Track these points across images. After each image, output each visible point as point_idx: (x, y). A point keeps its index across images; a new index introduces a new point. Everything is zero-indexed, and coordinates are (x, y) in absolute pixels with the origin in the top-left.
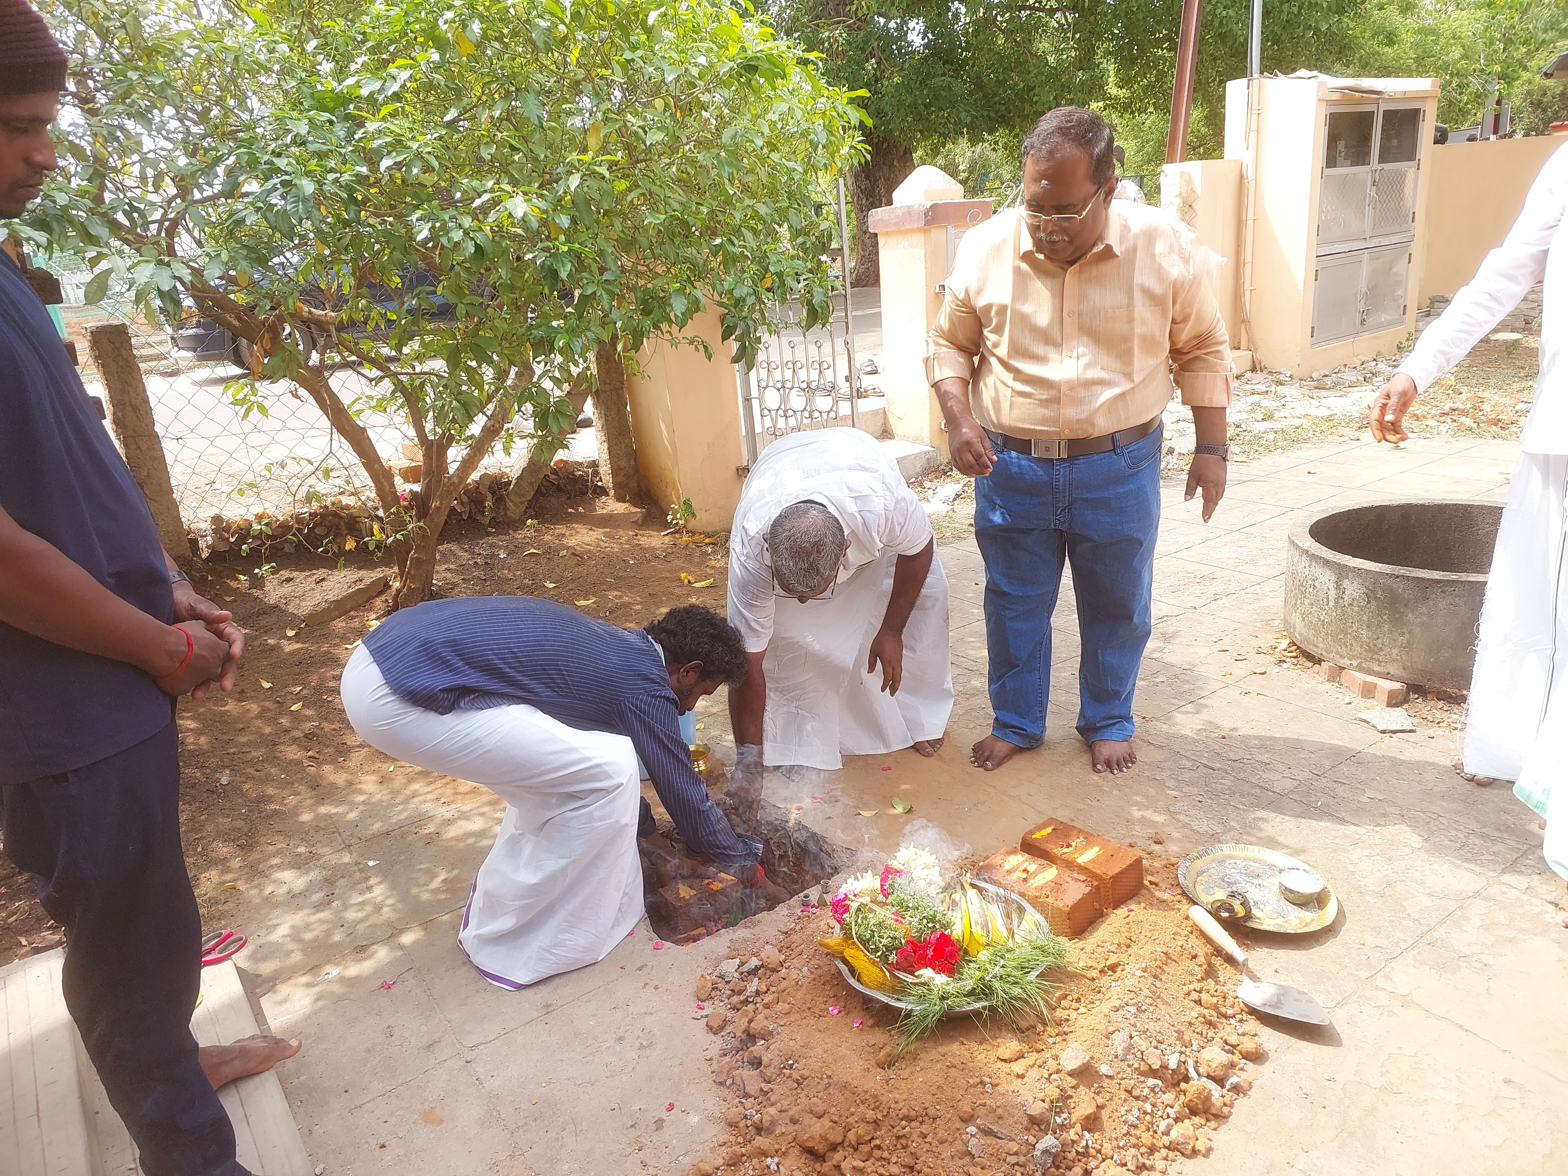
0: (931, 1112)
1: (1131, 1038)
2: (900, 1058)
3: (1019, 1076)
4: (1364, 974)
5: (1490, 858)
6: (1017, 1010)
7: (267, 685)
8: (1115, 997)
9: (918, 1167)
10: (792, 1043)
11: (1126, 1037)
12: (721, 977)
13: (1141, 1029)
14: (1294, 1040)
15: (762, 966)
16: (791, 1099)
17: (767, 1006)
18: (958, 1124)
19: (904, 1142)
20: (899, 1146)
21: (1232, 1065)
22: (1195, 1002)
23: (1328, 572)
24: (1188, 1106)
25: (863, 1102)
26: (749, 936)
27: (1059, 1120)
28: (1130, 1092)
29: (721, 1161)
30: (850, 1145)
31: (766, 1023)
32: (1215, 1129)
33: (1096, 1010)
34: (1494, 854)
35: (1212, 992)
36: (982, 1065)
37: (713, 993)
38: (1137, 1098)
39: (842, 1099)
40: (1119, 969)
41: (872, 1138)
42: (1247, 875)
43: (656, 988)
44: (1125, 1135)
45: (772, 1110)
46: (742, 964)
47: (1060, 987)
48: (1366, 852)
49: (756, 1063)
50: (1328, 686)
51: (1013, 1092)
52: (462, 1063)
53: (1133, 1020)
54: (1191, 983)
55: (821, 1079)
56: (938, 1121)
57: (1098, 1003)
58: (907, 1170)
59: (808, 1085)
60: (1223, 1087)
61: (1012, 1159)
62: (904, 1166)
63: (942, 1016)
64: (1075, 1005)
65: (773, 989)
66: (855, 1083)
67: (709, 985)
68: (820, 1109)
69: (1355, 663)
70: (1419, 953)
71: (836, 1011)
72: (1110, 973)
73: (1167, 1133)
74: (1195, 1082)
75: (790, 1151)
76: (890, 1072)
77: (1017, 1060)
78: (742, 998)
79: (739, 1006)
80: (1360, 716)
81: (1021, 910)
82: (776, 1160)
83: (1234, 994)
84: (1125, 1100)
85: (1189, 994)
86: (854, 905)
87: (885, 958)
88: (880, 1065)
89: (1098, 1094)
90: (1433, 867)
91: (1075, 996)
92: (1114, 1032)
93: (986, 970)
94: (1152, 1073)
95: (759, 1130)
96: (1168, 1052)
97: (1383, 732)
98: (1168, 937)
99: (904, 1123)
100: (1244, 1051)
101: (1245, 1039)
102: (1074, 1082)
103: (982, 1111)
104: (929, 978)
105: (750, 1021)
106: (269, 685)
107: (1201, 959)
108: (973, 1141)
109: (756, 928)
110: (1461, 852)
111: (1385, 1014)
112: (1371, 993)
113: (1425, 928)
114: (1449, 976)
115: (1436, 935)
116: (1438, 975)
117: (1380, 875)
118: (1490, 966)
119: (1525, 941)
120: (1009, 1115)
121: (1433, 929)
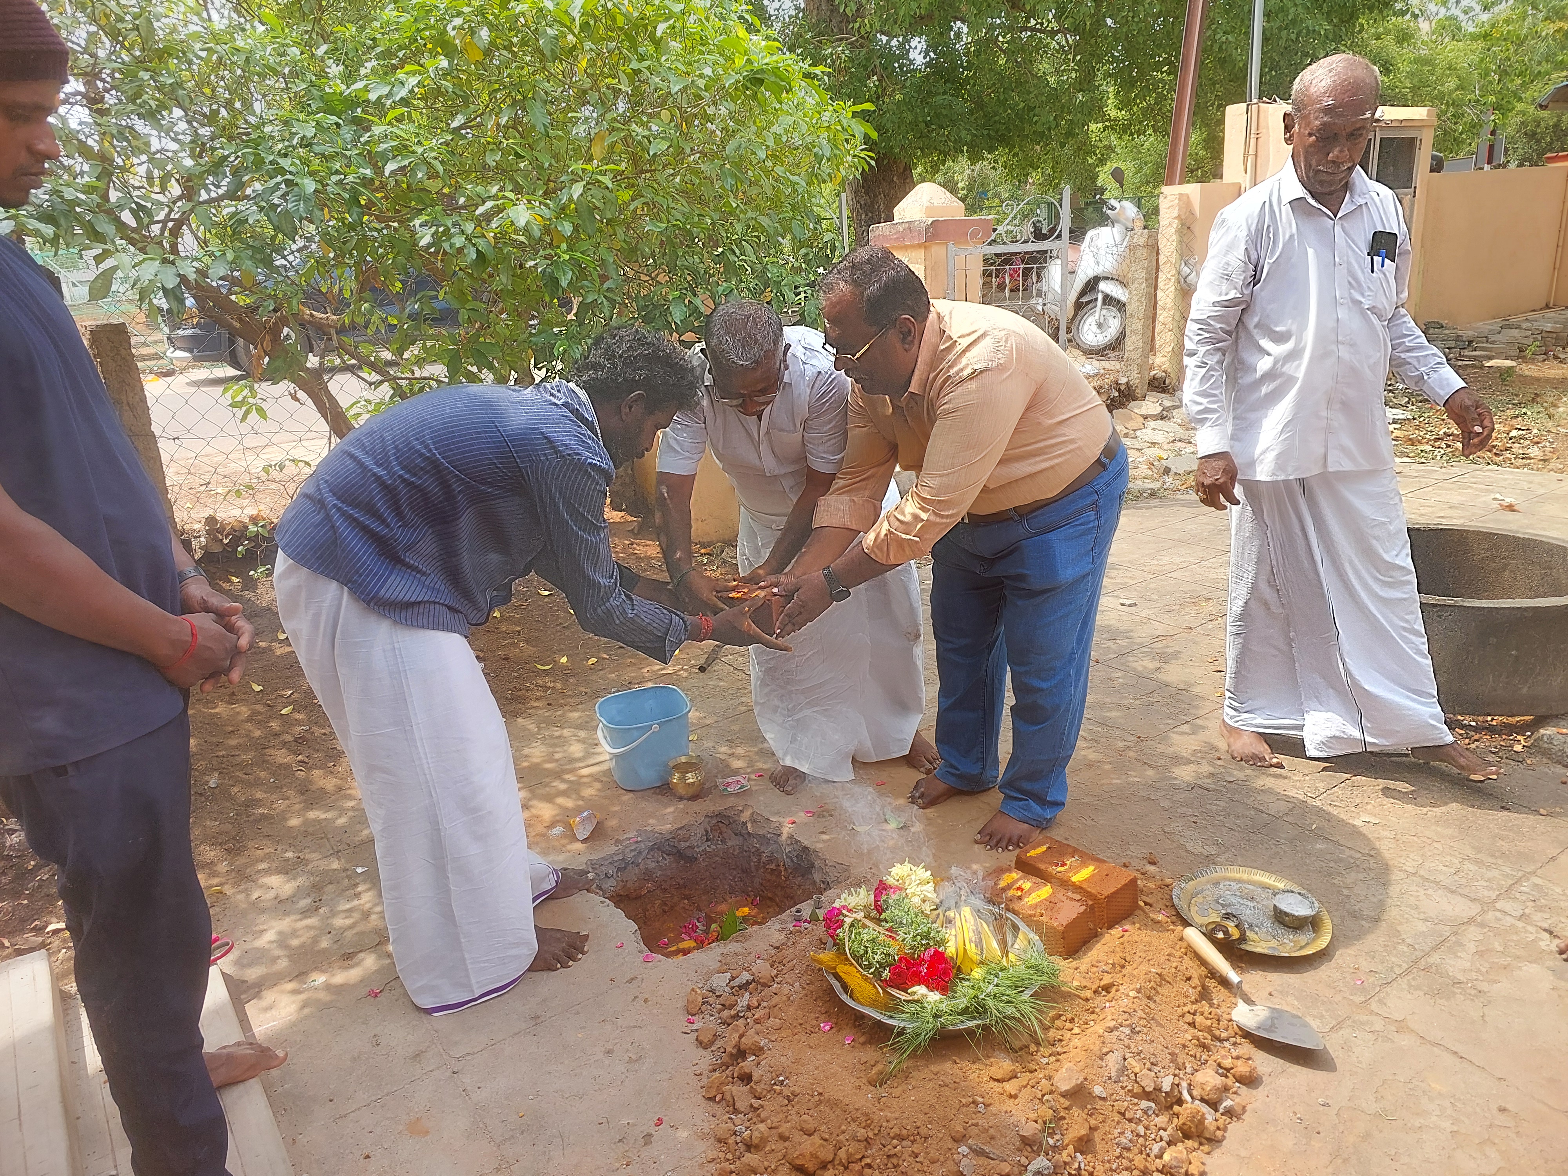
0: (923, 1131)
1: (1125, 1059)
2: (892, 1076)
3: (1011, 1096)
4: (1359, 999)
5: (1485, 884)
6: (1010, 1029)
7: (258, 688)
8: (1109, 1018)
10: (783, 1059)
11: (1120, 1059)
12: (712, 991)
13: (1135, 1050)
14: (1288, 1064)
15: (753, 980)
16: (781, 1116)
17: (757, 1022)
18: (950, 1144)
19: (895, 1161)
20: (890, 1165)
21: (1226, 1089)
22: (1189, 1024)
24: (1181, 1129)
25: (854, 1120)
26: (740, 950)
27: (1051, 1142)
28: (1123, 1114)
30: (841, 1163)
31: (757, 1038)
32: (1208, 1153)
33: (1090, 1030)
34: (1489, 880)
35: (1206, 1014)
36: (974, 1085)
37: (704, 1008)
38: (1130, 1121)
39: (833, 1116)
40: (1113, 990)
41: (863, 1157)
42: (1241, 897)
43: (646, 1001)
44: (1118, 1158)
45: (762, 1127)
46: (733, 978)
47: (1053, 1008)
48: (1361, 876)
49: (746, 1078)
51: (1006, 1112)
52: (448, 1074)
53: (1127, 1042)
54: (1185, 1005)
55: (812, 1096)
56: (930, 1141)
57: (1092, 1023)
59: (798, 1102)
60: (1216, 1110)
63: (935, 1034)
64: (1068, 1025)
65: (764, 1004)
66: (846, 1100)
67: (700, 999)
68: (811, 1126)
70: (1414, 979)
71: (827, 1028)
72: (1104, 993)
73: (1160, 1156)
74: (1189, 1105)
75: (780, 1168)
76: (881, 1090)
77: (1009, 1079)
78: (733, 1012)
79: (729, 1021)
81: (1016, 928)
83: (1228, 1017)
84: (1118, 1122)
85: (1183, 1016)
86: (848, 921)
87: (878, 974)
88: (872, 1083)
89: (1091, 1115)
90: (1428, 892)
91: (1069, 1016)
92: (1108, 1053)
93: (980, 988)
94: (1146, 1095)
95: (749, 1147)
96: (1162, 1074)
98: (1163, 958)
99: (895, 1142)
100: (1237, 1075)
101: (1239, 1063)
102: (1067, 1103)
103: (974, 1131)
104: (923, 995)
105: (741, 1037)
106: (261, 688)
107: (1195, 981)
108: (965, 1161)
109: (748, 943)
110: (1456, 878)
111: (1380, 1039)
112: (1365, 1018)
113: (1419, 954)
114: (1443, 1001)
115: (1431, 960)
116: (1432, 1001)
117: (1375, 900)
118: (1485, 993)
119: (1520, 968)
120: (1002, 1135)
121: (1428, 954)
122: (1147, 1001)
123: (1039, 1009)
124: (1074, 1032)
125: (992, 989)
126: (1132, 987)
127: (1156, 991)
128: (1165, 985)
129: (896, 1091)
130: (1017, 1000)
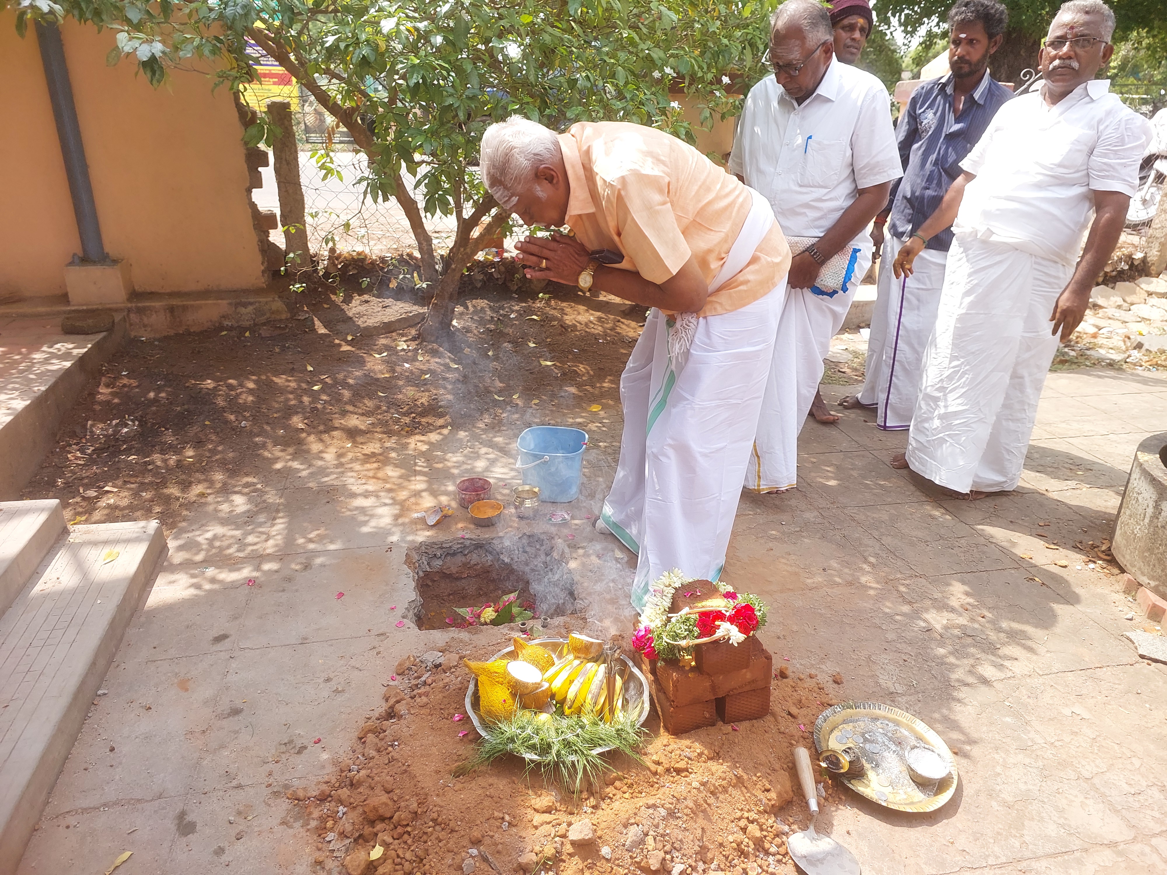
0: (452, 824)
1: (646, 835)
2: (467, 773)
3: (534, 826)
5: (1158, 815)
7: (310, 368)
8: (659, 796)
9: (424, 861)
10: (406, 730)
11: (642, 833)
12: (421, 662)
13: (661, 831)
15: (444, 665)
16: (379, 770)
17: (414, 696)
18: (465, 842)
19: (425, 837)
20: (421, 839)
22: (741, 829)
23: (1152, 490)
25: (416, 795)
26: (467, 639)
29: (314, 794)
30: (393, 822)
37: (407, 672)
39: (408, 786)
40: (684, 774)
41: (408, 825)
42: (890, 739)
43: (378, 653)
45: (363, 773)
48: (1027, 761)
49: (380, 733)
50: (1121, 596)
51: (520, 837)
52: (228, 657)
55: (404, 765)
56: (454, 834)
58: (418, 860)
59: (391, 765)
62: (417, 856)
63: (504, 755)
64: (625, 788)
65: (432, 684)
66: (421, 778)
67: (409, 664)
68: (389, 787)
69: (1153, 583)
71: (457, 719)
72: (674, 774)
75: (358, 808)
76: (451, 780)
77: (543, 812)
78: (415, 682)
79: (413, 687)
80: (1128, 634)
82: (345, 809)
85: (739, 819)
89: (589, 868)
90: (1087, 801)
91: (629, 781)
92: (632, 824)
94: (651, 872)
95: (351, 783)
96: (678, 860)
97: (1142, 657)
99: (432, 823)
102: (571, 850)
105: (398, 702)
106: (312, 369)
108: (469, 861)
109: (477, 636)
110: (1131, 799)
113: (1028, 854)
115: (1035, 865)
117: (1023, 787)
120: (507, 853)
121: (1037, 858)
122: (709, 795)
123: (594, 766)
124: (625, 795)
125: (570, 737)
126: (700, 778)
127: (725, 790)
128: (740, 788)
129: (459, 786)
130: (583, 753)
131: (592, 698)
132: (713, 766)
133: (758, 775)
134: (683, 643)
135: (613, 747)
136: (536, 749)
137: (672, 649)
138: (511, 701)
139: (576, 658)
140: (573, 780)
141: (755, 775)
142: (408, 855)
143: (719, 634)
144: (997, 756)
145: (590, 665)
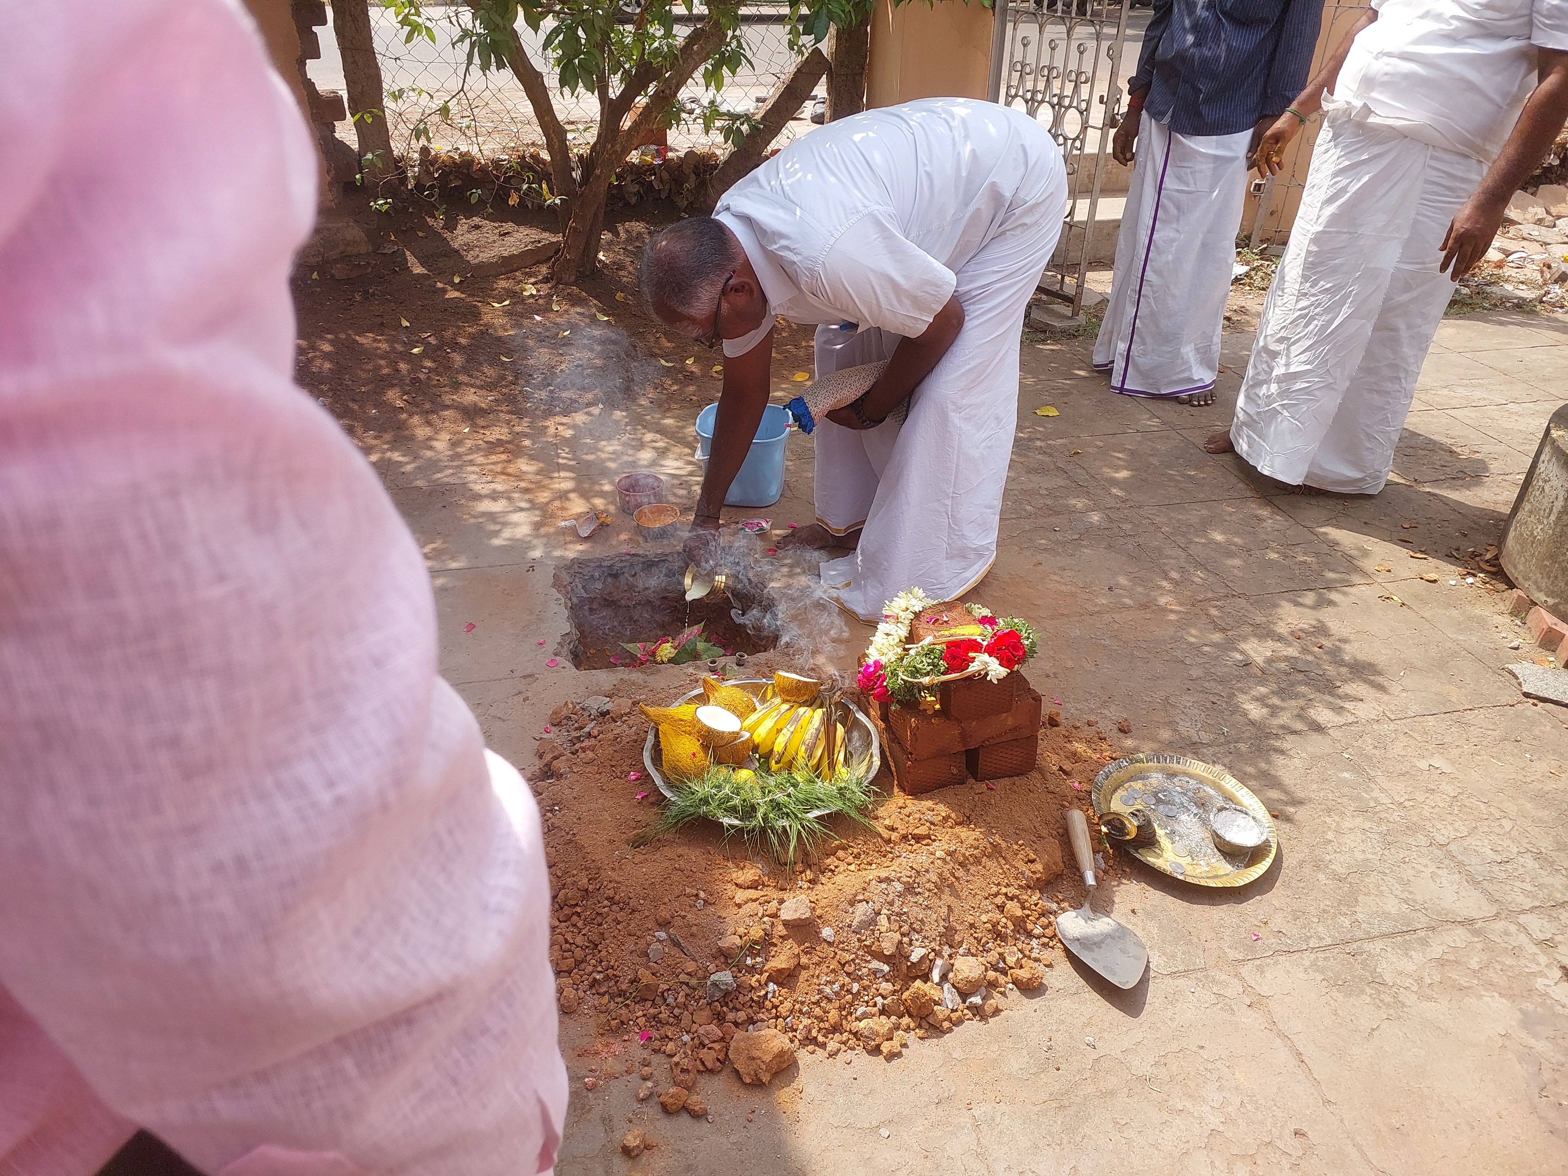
0: (634, 903)
1: (878, 914)
2: (648, 842)
3: (736, 905)
4: (1234, 955)
5: (1529, 888)
7: (406, 324)
8: (894, 868)
9: (599, 948)
10: (569, 791)
11: (873, 912)
12: (583, 709)
13: (897, 910)
14: (1088, 988)
15: (612, 712)
18: (651, 924)
19: (599, 919)
21: (993, 985)
22: (998, 907)
25: (586, 869)
26: (640, 681)
27: (749, 961)
28: (843, 965)
32: (921, 1038)
34: (1540, 886)
37: (564, 722)
43: (526, 699)
44: (814, 1003)
46: (607, 704)
48: (1367, 825)
50: (1507, 619)
51: (720, 917)
53: (892, 897)
54: (1006, 886)
55: (568, 834)
56: (637, 915)
57: (873, 866)
58: (592, 946)
60: (964, 1002)
61: (683, 977)
62: (590, 941)
63: (696, 819)
64: (850, 859)
65: (601, 736)
67: (565, 713)
69: (1551, 601)
70: (1325, 959)
71: (634, 777)
72: (913, 842)
73: (862, 1020)
74: (933, 985)
77: (748, 888)
78: (578, 734)
80: (1510, 667)
83: (1058, 915)
84: (833, 971)
85: (996, 895)
89: (806, 953)
90: (1440, 872)
91: (855, 851)
92: (860, 901)
94: (884, 957)
96: (918, 943)
97: (1527, 695)
100: (1014, 976)
102: (784, 932)
105: (555, 758)
108: (657, 946)
109: (652, 677)
110: (1496, 868)
111: (1219, 1006)
112: (1224, 977)
113: (1360, 934)
114: (1340, 996)
115: (1367, 946)
116: (1324, 990)
117: (1359, 856)
118: (1403, 1005)
119: (1480, 997)
120: (704, 937)
121: (1371, 939)
122: (957, 866)
123: (811, 832)
124: (850, 867)
125: (780, 797)
126: (946, 847)
127: (977, 861)
128: (997, 858)
129: (639, 858)
130: (796, 816)
131: (806, 750)
132: (963, 832)
133: (1020, 842)
134: (926, 680)
135: (834, 809)
136: (737, 812)
137: (910, 689)
138: (702, 754)
139: (785, 701)
140: (784, 849)
141: (1017, 843)
142: (579, 940)
143: (973, 668)
144: (1328, 820)
145: (802, 710)
